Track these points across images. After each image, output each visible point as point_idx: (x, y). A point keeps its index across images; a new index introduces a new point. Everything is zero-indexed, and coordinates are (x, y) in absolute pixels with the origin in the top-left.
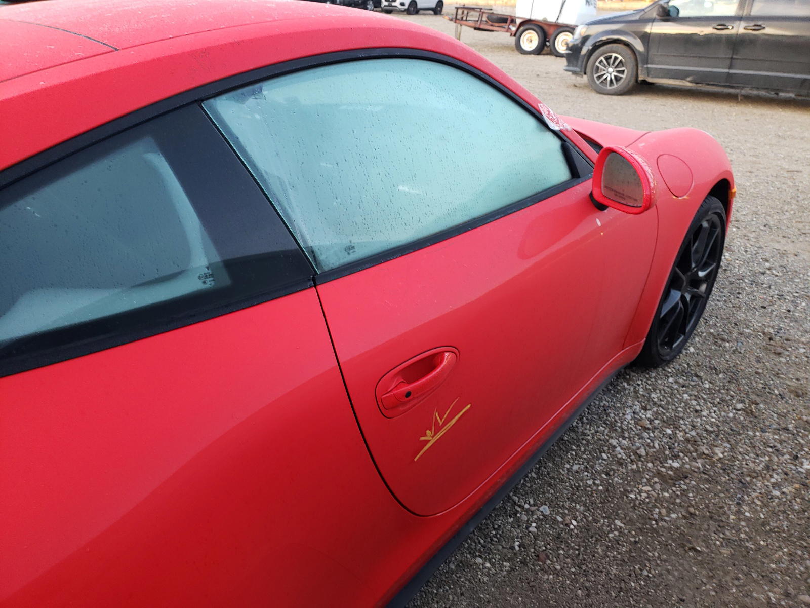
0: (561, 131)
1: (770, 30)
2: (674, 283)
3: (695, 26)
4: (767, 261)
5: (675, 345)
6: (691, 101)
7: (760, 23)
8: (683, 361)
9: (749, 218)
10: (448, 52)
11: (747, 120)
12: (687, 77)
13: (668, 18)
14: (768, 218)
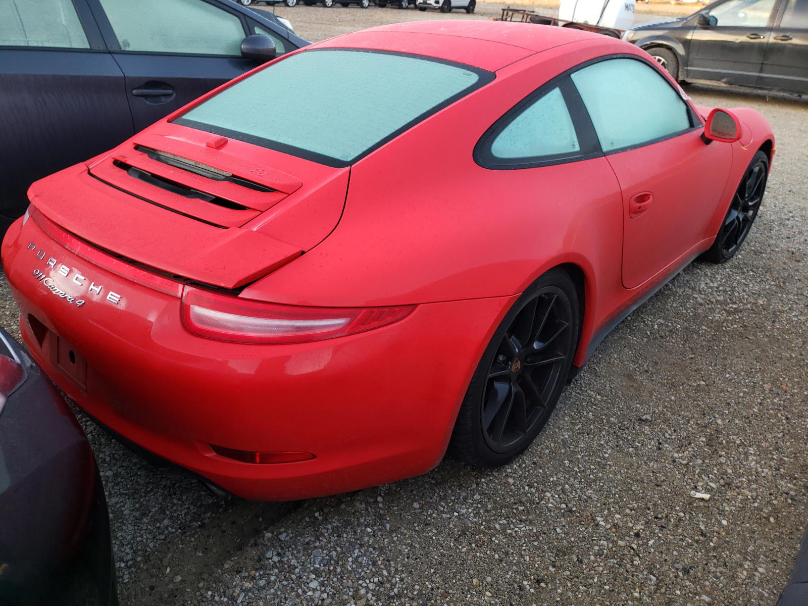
0: (687, 101)
1: (796, 41)
2: (735, 205)
3: (728, 34)
4: (791, 212)
5: (730, 250)
6: (724, 100)
7: (788, 34)
8: (734, 261)
9: (777, 186)
10: (642, 56)
11: (774, 117)
12: (722, 78)
13: (708, 26)
14: (792, 187)
